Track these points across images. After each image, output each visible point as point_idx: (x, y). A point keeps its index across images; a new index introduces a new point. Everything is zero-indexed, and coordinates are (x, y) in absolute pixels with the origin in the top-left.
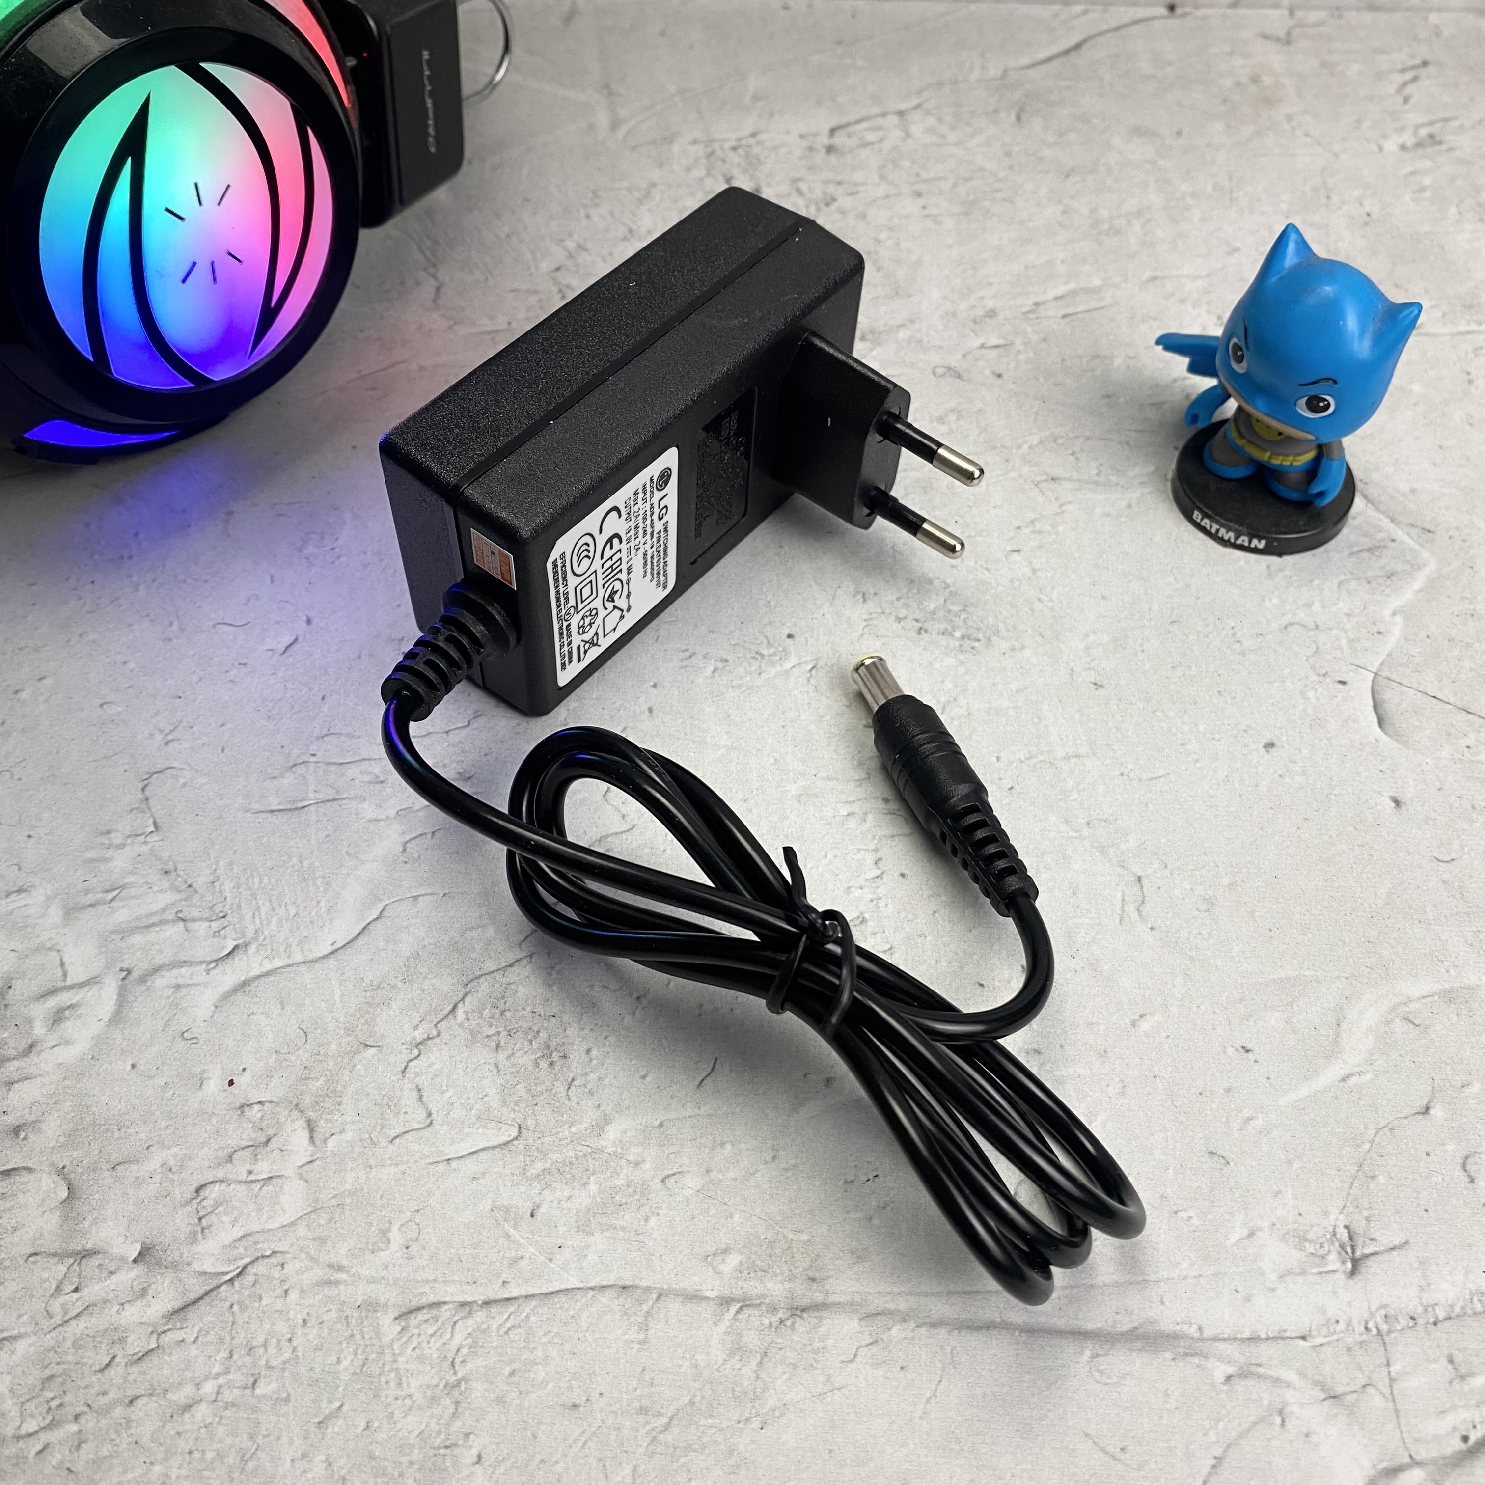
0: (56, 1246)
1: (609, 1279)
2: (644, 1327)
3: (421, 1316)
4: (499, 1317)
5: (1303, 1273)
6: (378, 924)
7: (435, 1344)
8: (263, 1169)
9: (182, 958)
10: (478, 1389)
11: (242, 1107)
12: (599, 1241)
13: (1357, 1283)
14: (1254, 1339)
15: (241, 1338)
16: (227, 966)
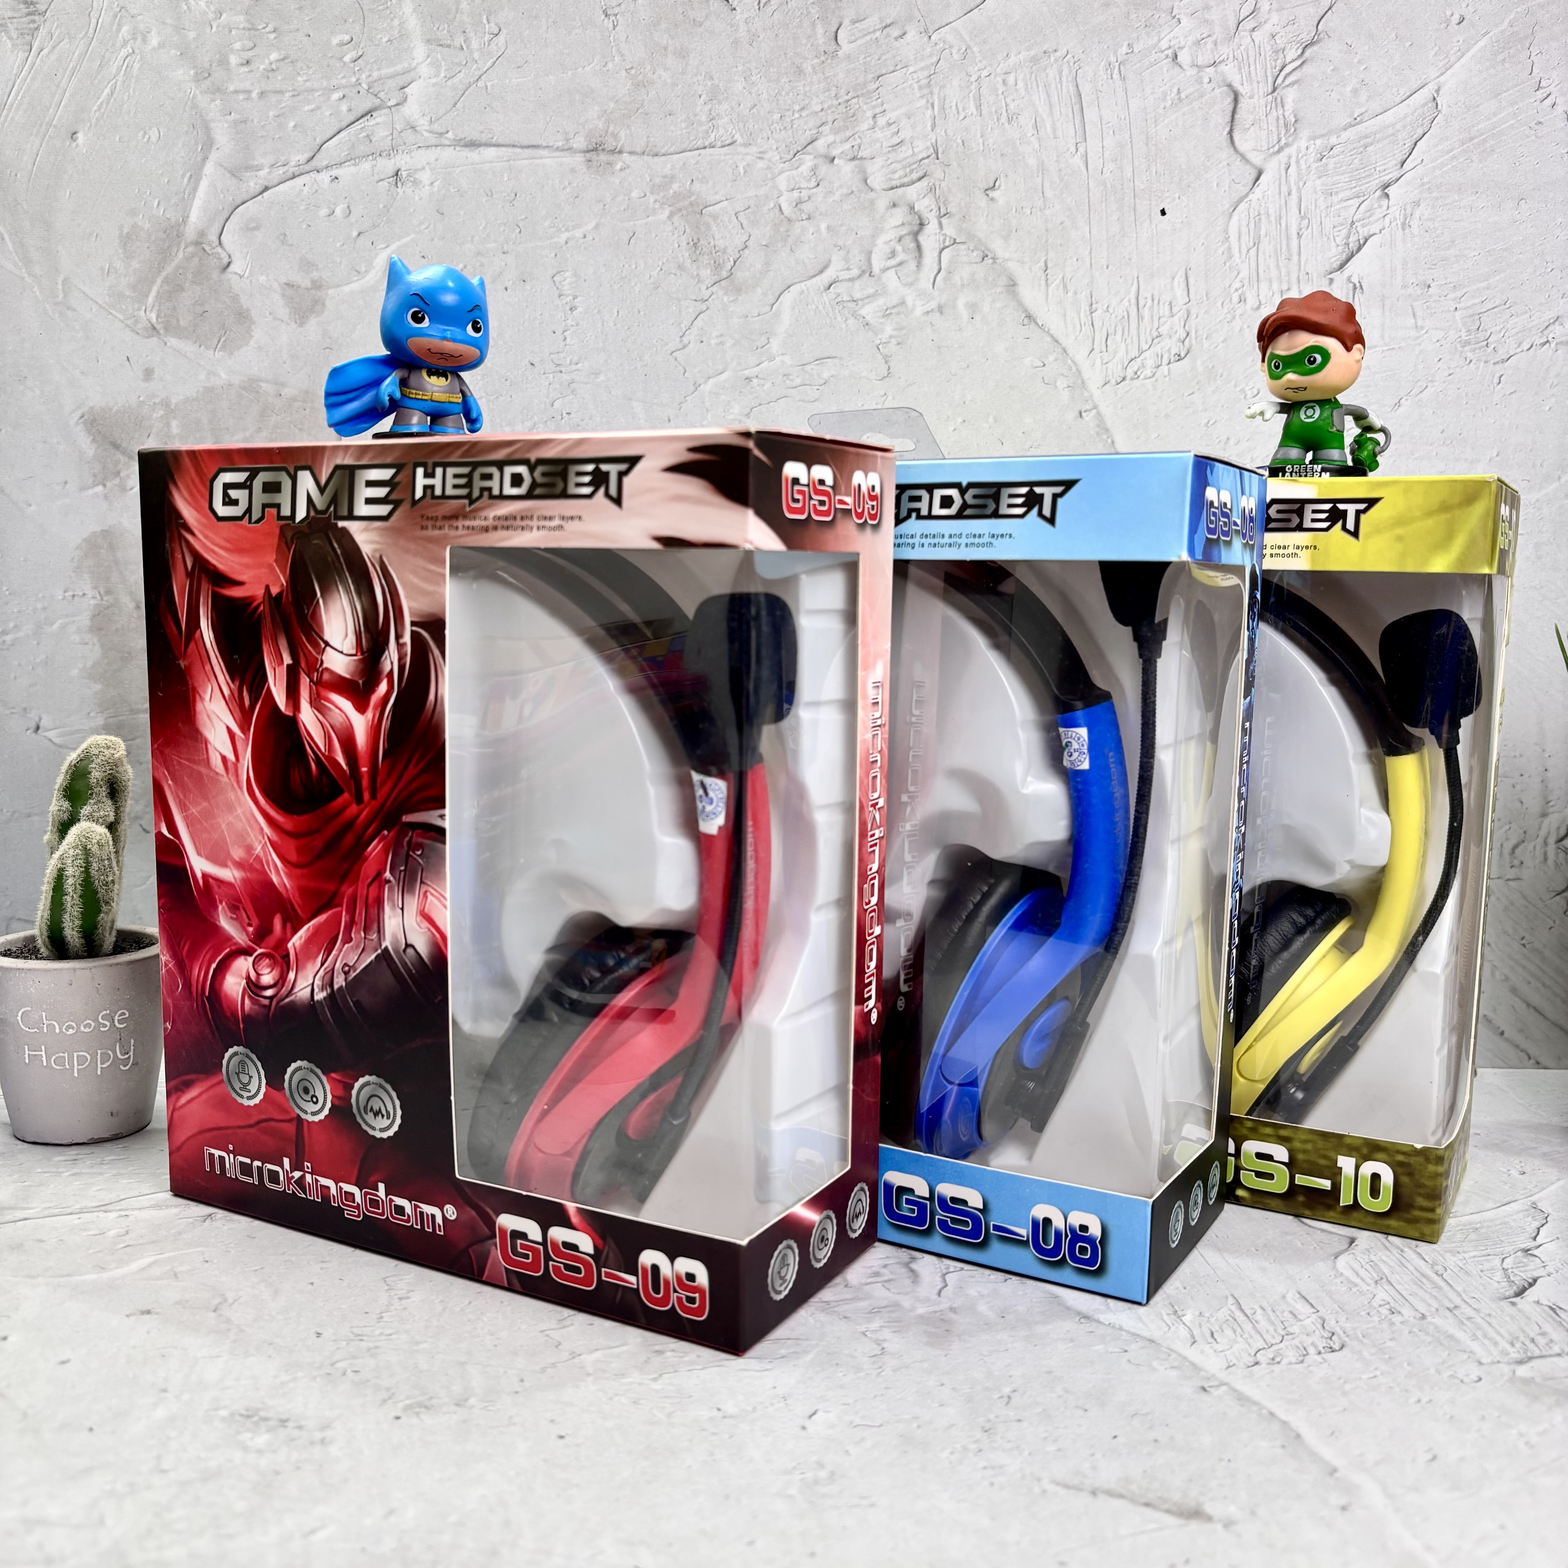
0: (865, 162)
1: (663, 158)
2: (648, 142)
3: (727, 142)
4: (700, 143)
5: (416, 170)
6: (772, 302)
7: (721, 133)
8: (796, 194)
9: (850, 284)
10: (704, 118)
11: (809, 218)
12: (667, 171)
13: (398, 166)
14: (436, 146)
15: (790, 132)
16: (831, 280)
